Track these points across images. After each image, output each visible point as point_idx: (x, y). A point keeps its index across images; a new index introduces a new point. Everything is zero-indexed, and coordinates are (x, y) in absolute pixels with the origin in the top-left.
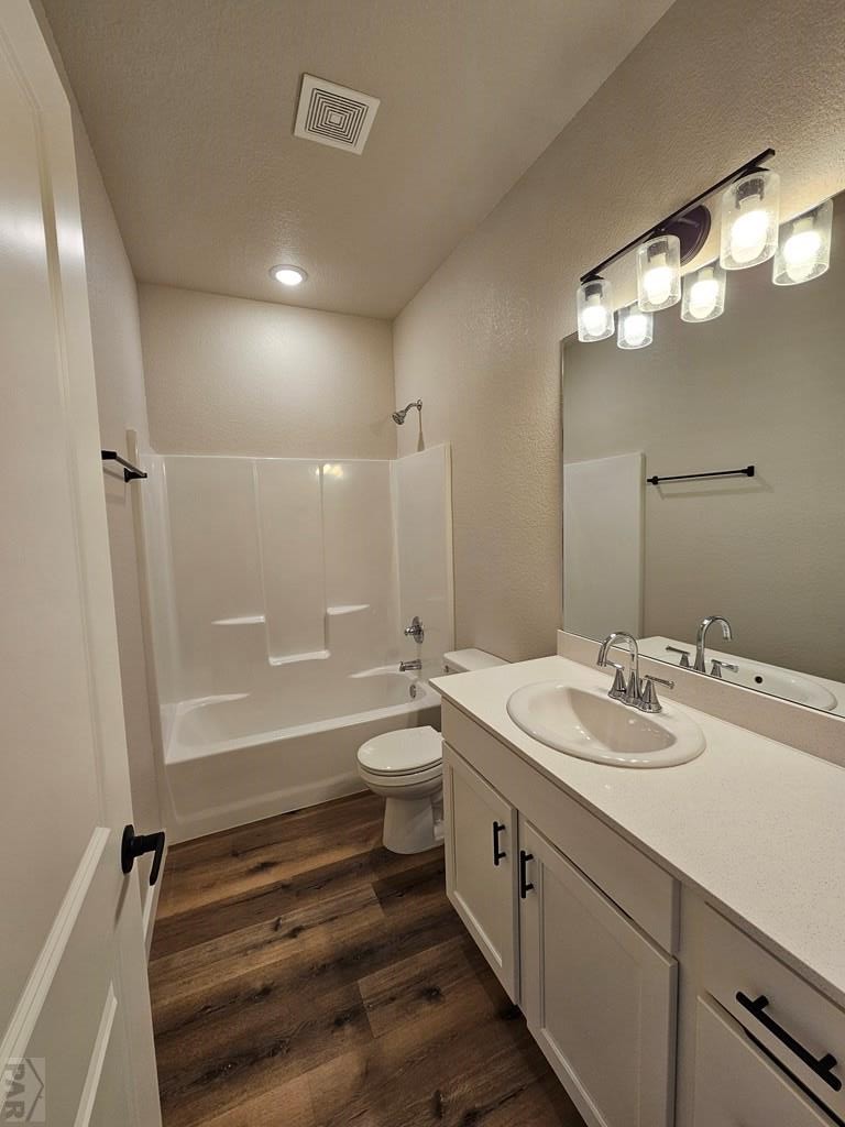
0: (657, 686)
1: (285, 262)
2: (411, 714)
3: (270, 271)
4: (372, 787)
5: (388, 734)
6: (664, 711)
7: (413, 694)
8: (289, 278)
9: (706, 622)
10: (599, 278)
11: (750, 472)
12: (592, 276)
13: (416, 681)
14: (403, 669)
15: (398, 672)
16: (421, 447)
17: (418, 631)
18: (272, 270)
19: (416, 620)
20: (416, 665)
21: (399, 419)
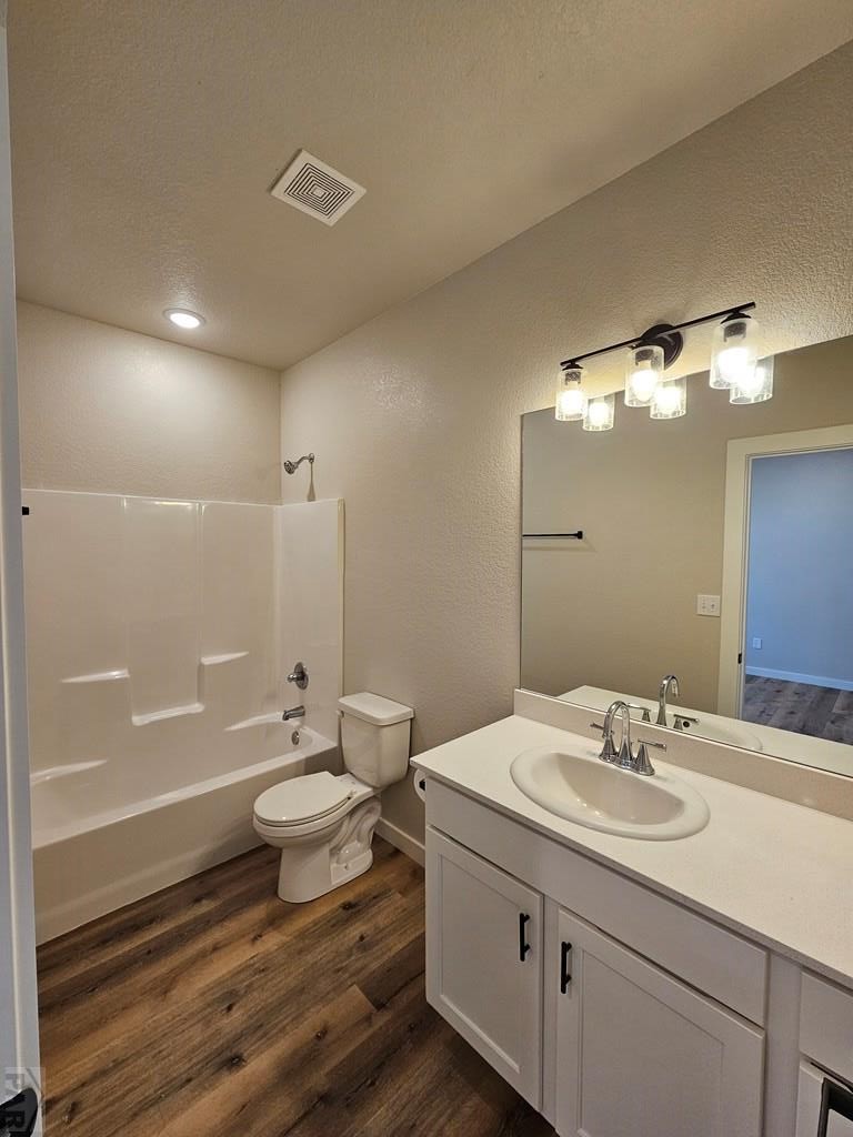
0: (650, 750)
1: (181, 306)
2: (298, 763)
3: (164, 312)
4: (268, 840)
5: (280, 785)
6: (657, 772)
7: (295, 740)
8: (185, 322)
9: (665, 682)
10: (578, 367)
11: (579, 535)
12: (572, 364)
13: (299, 727)
14: (286, 718)
15: (281, 720)
16: (311, 497)
17: (301, 677)
18: (166, 312)
19: (299, 666)
20: (299, 712)
21: (290, 468)
